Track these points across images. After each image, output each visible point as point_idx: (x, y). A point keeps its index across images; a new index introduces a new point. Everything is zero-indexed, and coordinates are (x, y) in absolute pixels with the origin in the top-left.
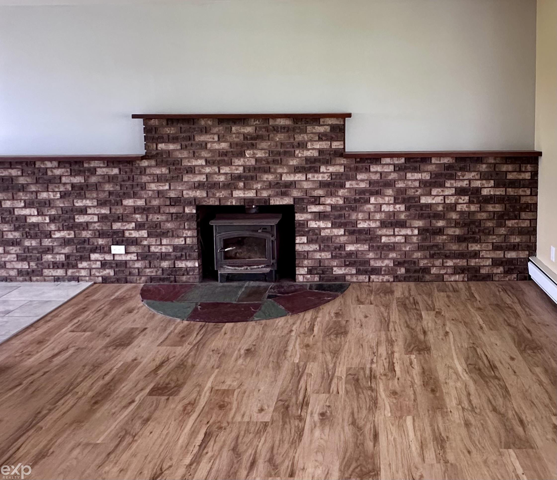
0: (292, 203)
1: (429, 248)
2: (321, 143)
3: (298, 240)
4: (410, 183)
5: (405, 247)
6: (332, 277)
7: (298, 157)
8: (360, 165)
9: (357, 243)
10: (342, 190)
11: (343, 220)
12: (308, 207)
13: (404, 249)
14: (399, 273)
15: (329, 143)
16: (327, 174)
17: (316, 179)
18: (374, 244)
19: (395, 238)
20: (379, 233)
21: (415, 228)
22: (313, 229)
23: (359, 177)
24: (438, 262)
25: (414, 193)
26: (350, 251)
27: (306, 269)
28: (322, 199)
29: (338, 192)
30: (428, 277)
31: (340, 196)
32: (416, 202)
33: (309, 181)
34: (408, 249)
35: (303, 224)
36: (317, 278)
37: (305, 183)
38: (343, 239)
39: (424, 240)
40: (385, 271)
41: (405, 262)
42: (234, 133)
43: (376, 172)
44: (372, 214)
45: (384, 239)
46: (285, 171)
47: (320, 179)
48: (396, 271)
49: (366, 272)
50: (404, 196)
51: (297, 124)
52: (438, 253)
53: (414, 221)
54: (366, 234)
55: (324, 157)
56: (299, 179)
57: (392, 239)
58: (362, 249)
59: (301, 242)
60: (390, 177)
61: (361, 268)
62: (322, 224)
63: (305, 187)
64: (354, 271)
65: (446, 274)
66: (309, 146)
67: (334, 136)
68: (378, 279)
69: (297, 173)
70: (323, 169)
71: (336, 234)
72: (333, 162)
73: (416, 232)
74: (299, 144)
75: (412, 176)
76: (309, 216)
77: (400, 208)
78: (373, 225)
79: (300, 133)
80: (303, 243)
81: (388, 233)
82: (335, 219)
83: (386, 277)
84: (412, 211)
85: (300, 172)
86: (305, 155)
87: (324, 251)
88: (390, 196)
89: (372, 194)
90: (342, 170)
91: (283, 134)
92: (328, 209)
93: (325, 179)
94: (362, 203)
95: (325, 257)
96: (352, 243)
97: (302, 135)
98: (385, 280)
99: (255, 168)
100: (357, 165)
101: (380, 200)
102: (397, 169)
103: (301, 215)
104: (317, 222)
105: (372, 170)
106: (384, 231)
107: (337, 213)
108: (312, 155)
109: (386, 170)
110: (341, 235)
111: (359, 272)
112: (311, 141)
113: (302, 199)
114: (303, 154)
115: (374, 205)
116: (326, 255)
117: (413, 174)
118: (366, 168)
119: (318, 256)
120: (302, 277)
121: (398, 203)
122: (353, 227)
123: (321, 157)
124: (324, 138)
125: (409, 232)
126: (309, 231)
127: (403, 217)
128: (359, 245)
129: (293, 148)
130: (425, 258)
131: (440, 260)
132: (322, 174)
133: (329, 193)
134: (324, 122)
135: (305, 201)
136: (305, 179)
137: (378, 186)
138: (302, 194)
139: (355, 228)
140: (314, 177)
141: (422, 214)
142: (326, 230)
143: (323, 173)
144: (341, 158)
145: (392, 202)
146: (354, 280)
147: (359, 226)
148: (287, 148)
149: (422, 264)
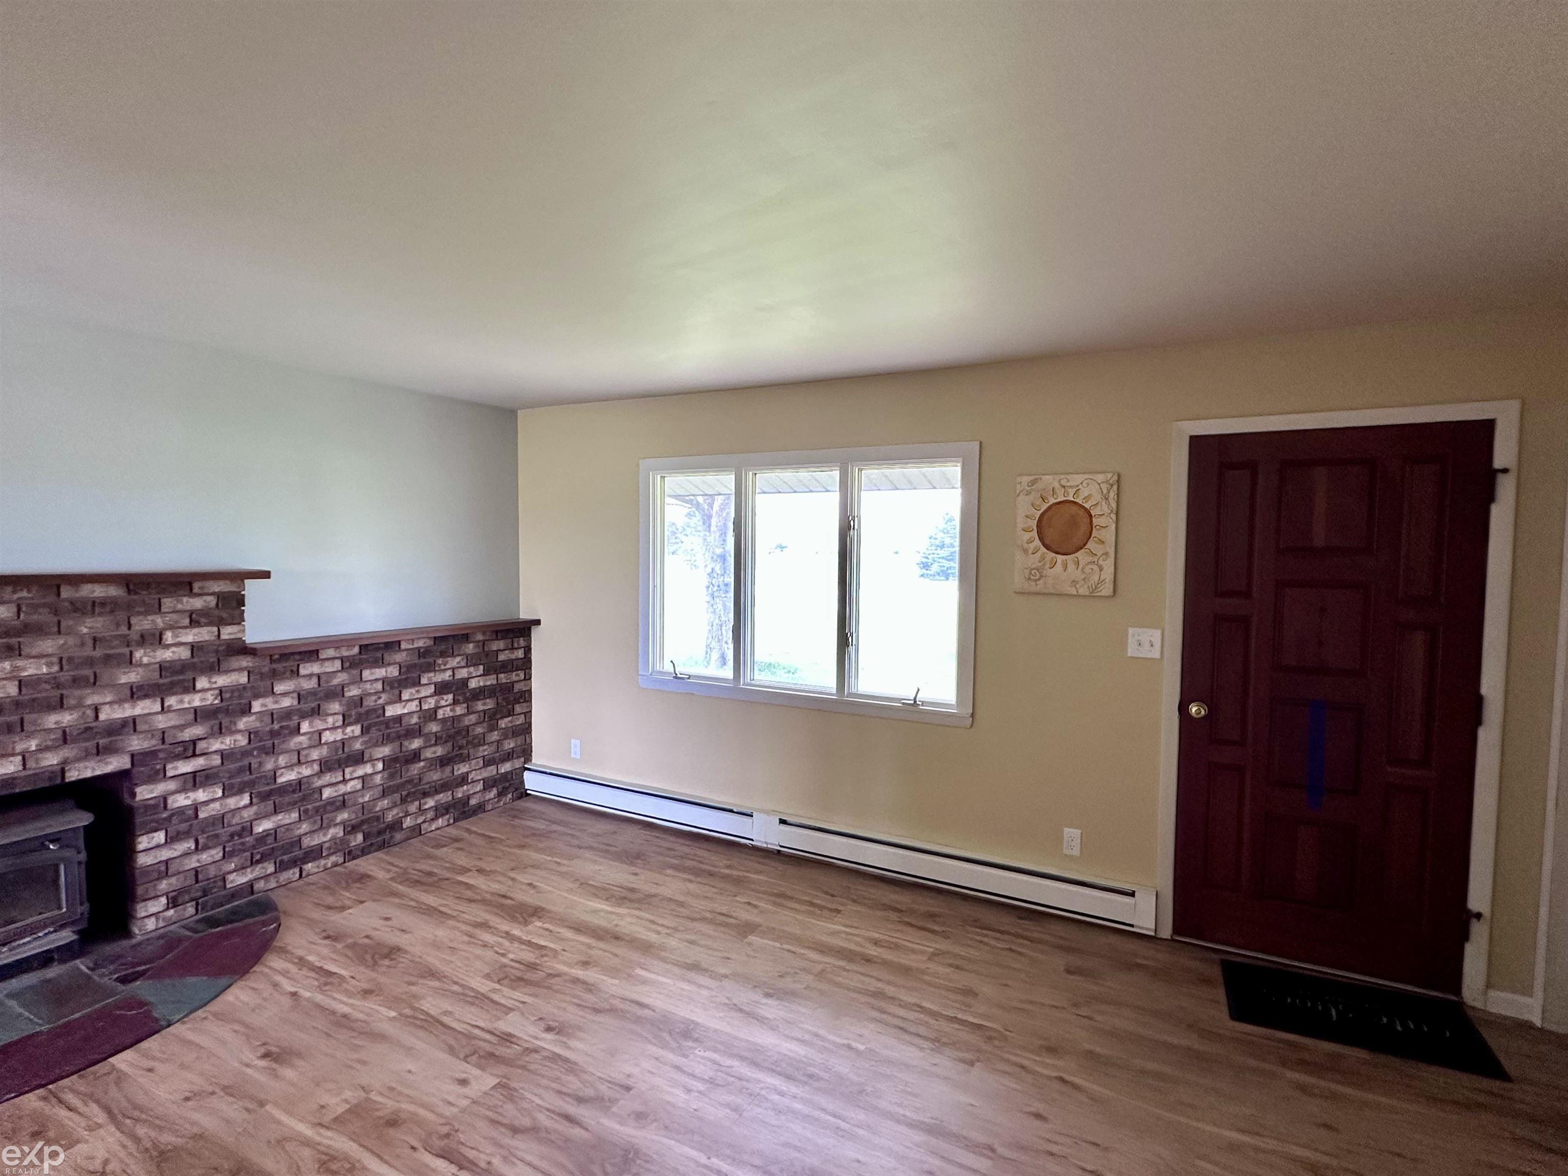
0: (128, 766)
1: (397, 789)
2: (195, 630)
3: (143, 842)
4: (368, 686)
5: (363, 796)
6: (224, 896)
7: (141, 665)
8: (279, 666)
9: (276, 812)
10: (245, 719)
11: (247, 777)
12: (169, 766)
13: (361, 800)
14: (354, 844)
15: (215, 629)
16: (212, 692)
17: (186, 706)
18: (310, 807)
19: (345, 785)
20: (319, 783)
21: (378, 759)
22: (181, 811)
23: (279, 688)
24: (413, 808)
25: (376, 701)
26: (263, 831)
27: (164, 900)
28: (201, 746)
29: (235, 724)
30: (398, 836)
31: (240, 731)
32: (378, 717)
33: (169, 711)
34: (367, 799)
35: (155, 806)
36: (190, 909)
37: (160, 717)
38: (247, 814)
39: (392, 776)
40: (329, 848)
41: (363, 822)
43: (310, 676)
44: (303, 753)
45: (327, 793)
46: (108, 699)
47: (197, 703)
48: (348, 842)
49: (294, 863)
50: (360, 710)
51: (136, 593)
52: (414, 793)
53: (377, 749)
54: (294, 791)
55: (203, 659)
56: (146, 711)
57: (343, 789)
58: (288, 821)
59: (150, 846)
60: (336, 681)
61: (285, 857)
62: (201, 795)
63: (161, 726)
64: (271, 869)
65: (424, 822)
66: (169, 637)
67: (224, 615)
68: (318, 867)
69: (139, 698)
70: (202, 683)
71: (233, 807)
72: (224, 666)
73: (380, 766)
74: (142, 636)
75: (372, 674)
76: (171, 786)
77: (353, 731)
78: (306, 771)
79: (146, 613)
80: (158, 846)
81: (334, 780)
82: (230, 778)
83: (333, 859)
84: (374, 733)
85: (146, 696)
86: (158, 660)
87: (206, 848)
88: (335, 714)
89: (304, 715)
90: (243, 679)
91: (100, 619)
92: (216, 760)
93: (209, 703)
94: (285, 736)
95: (210, 860)
96: (266, 816)
97: (150, 618)
98: (329, 865)
99: (17, 704)
100: (275, 666)
101: (319, 725)
102: (347, 665)
103: (152, 787)
104: (190, 794)
105: (303, 671)
106: (328, 778)
107: (232, 766)
108: (176, 657)
109: (328, 670)
110: (245, 807)
111: (282, 867)
112: (171, 628)
113: (151, 754)
114: (154, 657)
115: (308, 736)
116: (212, 856)
117: (373, 670)
118: (292, 671)
119: (192, 863)
120: (153, 919)
121: (350, 724)
122: (268, 784)
123: (195, 660)
124: (203, 620)
125: (368, 769)
126: (172, 815)
127: (358, 746)
128: (280, 817)
129: (128, 646)
130: (395, 805)
131: (417, 803)
132: (200, 694)
133: (216, 728)
134: (201, 588)
135: (161, 755)
136: (160, 709)
137: (316, 700)
138: (154, 742)
139: (273, 787)
140: (181, 701)
141: (388, 735)
142: (212, 805)
143: (203, 690)
144: (241, 657)
145: (340, 723)
146: (273, 884)
147: (281, 780)
148: (112, 648)
149: (390, 817)
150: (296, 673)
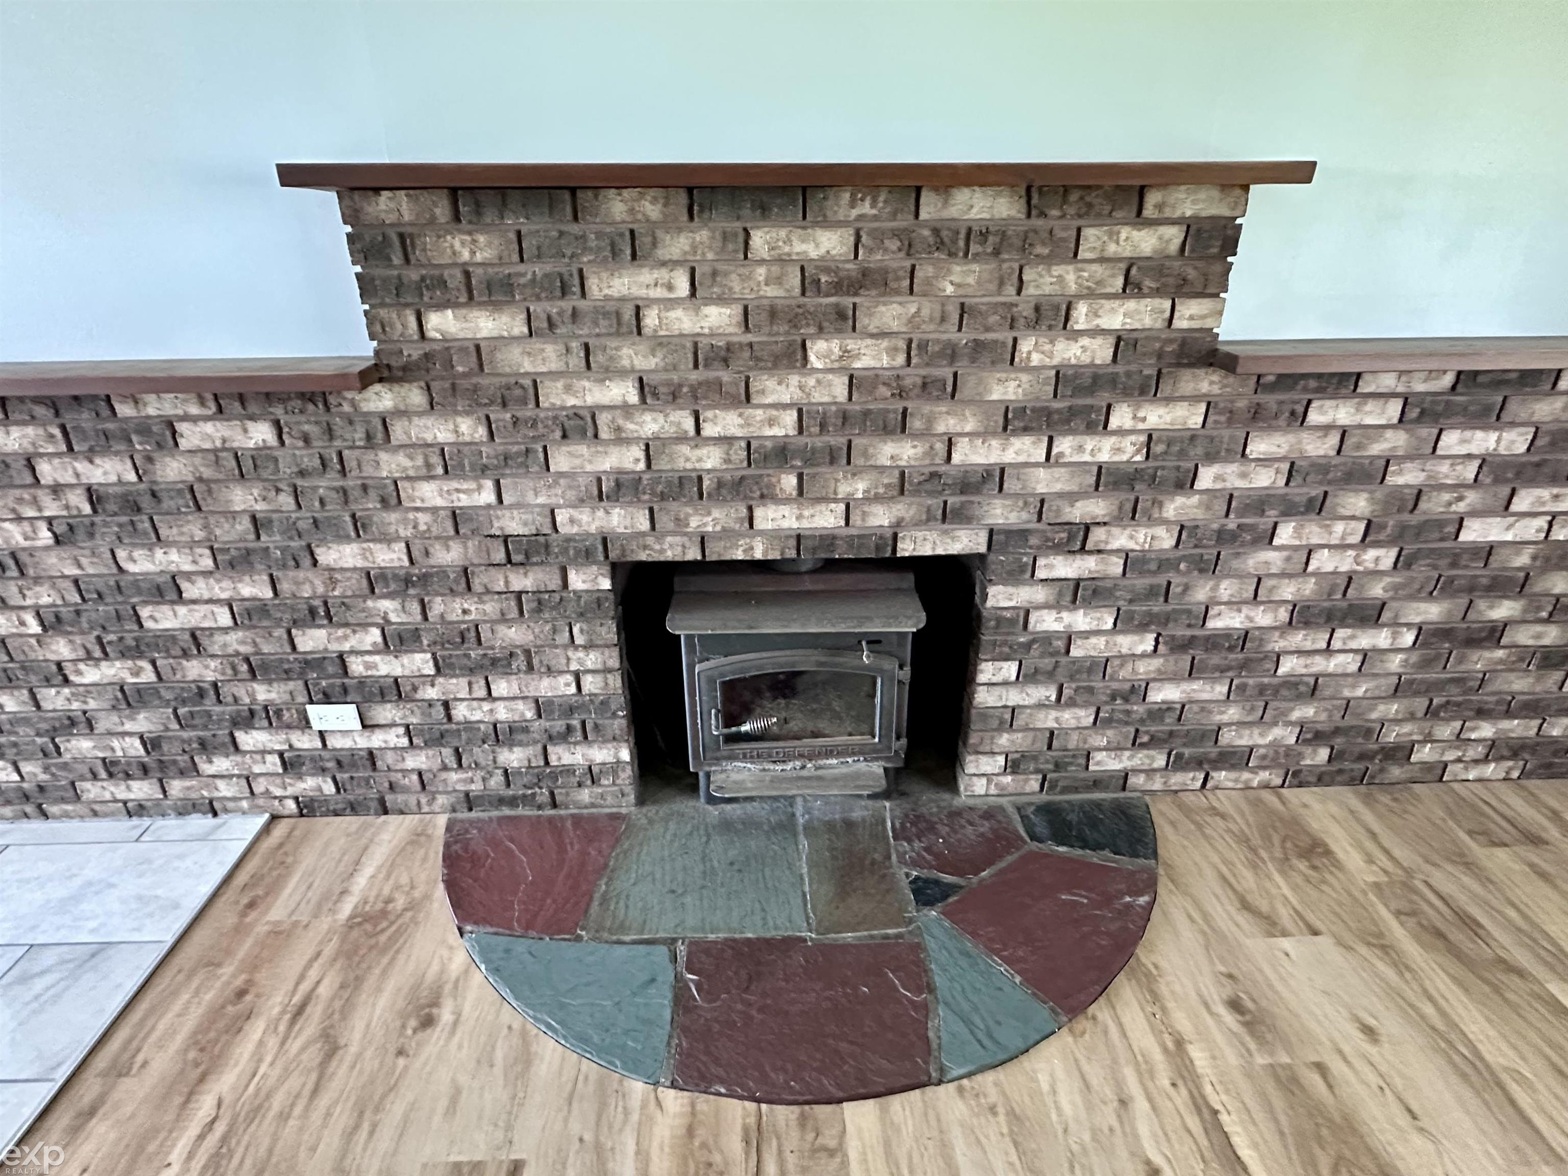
0: (983, 549)
1: (1429, 688)
2: (1131, 304)
3: (987, 671)
4: (1444, 468)
5: (1354, 686)
6: (1084, 780)
7: (1028, 369)
8: (1270, 400)
9: (1192, 673)
10: (1180, 500)
11: (1158, 606)
12: (1041, 562)
13: (1347, 693)
14: (1308, 762)
15: (1168, 304)
16: (1133, 438)
17: (1087, 458)
18: (1251, 681)
19: (1328, 660)
20: (1277, 644)
21: (1409, 625)
22: (1047, 638)
23: (1259, 447)
24: (1445, 731)
25: (1450, 504)
26: (1163, 702)
27: (1001, 760)
28: (1097, 535)
29: (1161, 505)
30: (1396, 772)
31: (1165, 522)
32: (1442, 539)
33: (1057, 464)
34: (1360, 692)
35: (1012, 622)
36: (1034, 784)
37: (1042, 473)
38: (1145, 668)
39: (1425, 664)
40: (1264, 757)
41: (1337, 731)
42: (762, 261)
43: (1327, 428)
44: (1267, 583)
45: (1287, 666)
46: (968, 428)
47: (1104, 457)
48: (1301, 755)
49: (1198, 763)
50: (1406, 516)
51: (1043, 214)
52: (1458, 704)
53: (1415, 605)
54: (1231, 649)
55: (1133, 367)
56: (1022, 459)
57: (1320, 664)
58: (1205, 696)
59: (995, 680)
60: (1377, 449)
61: (1187, 752)
62: (1080, 620)
63: (1041, 489)
64: (1160, 761)
65: (1459, 760)
66: (1081, 316)
67: (1191, 274)
68: (1236, 781)
69: (1015, 433)
70: (1121, 417)
71: (1124, 651)
72: (1166, 389)
73: (1408, 638)
74: (1037, 309)
75: (1463, 441)
76: (1039, 594)
77: (1377, 560)
78: (1263, 618)
79: (1048, 261)
80: (1005, 683)
81: (1308, 645)
82: (1131, 601)
83: (1264, 775)
84: (1422, 571)
85: (1026, 430)
86: (1056, 361)
87: (1072, 703)
88: (1353, 518)
89: (1290, 510)
90: (1194, 417)
91: (976, 267)
92: (1115, 566)
93: (1125, 458)
94: (1243, 545)
95: (1073, 723)
96: (1174, 678)
97: (1057, 270)
98: (1255, 784)
99: (845, 417)
100: (1263, 398)
101: (1314, 533)
102: (1413, 413)
103: (1010, 589)
104: (1065, 614)
105: (1314, 417)
106: (1298, 639)
107: (1141, 583)
108: (1086, 359)
109: (1369, 421)
110: (1144, 655)
111: (1177, 763)
112: (1090, 295)
113: (1021, 535)
114: (1051, 355)
115: (1285, 554)
116: (1078, 719)
117: (1468, 434)
118: (1293, 413)
119: (1048, 720)
120: (984, 781)
121: (1377, 544)
122: (1189, 626)
123: (1120, 369)
124: (1148, 283)
125: (1381, 638)
126: (1034, 641)
127: (1377, 590)
128: (1196, 685)
129: (1012, 327)
130: (1411, 717)
131: (1458, 724)
132: (1113, 439)
133: (1129, 507)
134: (1160, 207)
135: (1034, 541)
136: (1042, 458)
137: (1321, 483)
138: (1025, 516)
139: (1198, 632)
140: (1080, 449)
141: (1451, 580)
142: (1093, 640)
143: (1121, 432)
144: (1201, 372)
145: (1356, 538)
146: (1157, 784)
147: (1214, 624)
148: (988, 329)
149: (1391, 736)
150: (1299, 419)
